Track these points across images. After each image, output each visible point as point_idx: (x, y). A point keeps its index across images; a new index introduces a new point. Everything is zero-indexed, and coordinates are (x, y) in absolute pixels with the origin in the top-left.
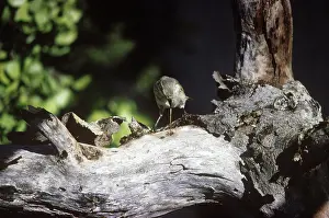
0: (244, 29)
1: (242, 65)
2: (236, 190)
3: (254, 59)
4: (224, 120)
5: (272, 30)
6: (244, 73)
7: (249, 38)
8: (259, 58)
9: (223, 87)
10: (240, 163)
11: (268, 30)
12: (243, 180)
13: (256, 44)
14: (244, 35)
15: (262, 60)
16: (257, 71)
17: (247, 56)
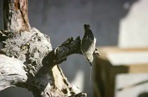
0: (10, 8)
1: (10, 24)
2: (23, 79)
3: (16, 21)
4: (13, 49)
5: (23, 7)
6: (12, 28)
7: (13, 12)
8: (18, 20)
9: (4, 35)
10: (24, 67)
11: (21, 7)
12: (26, 74)
13: (16, 14)
14: (10, 11)
15: (20, 21)
16: (18, 26)
17: (12, 20)
